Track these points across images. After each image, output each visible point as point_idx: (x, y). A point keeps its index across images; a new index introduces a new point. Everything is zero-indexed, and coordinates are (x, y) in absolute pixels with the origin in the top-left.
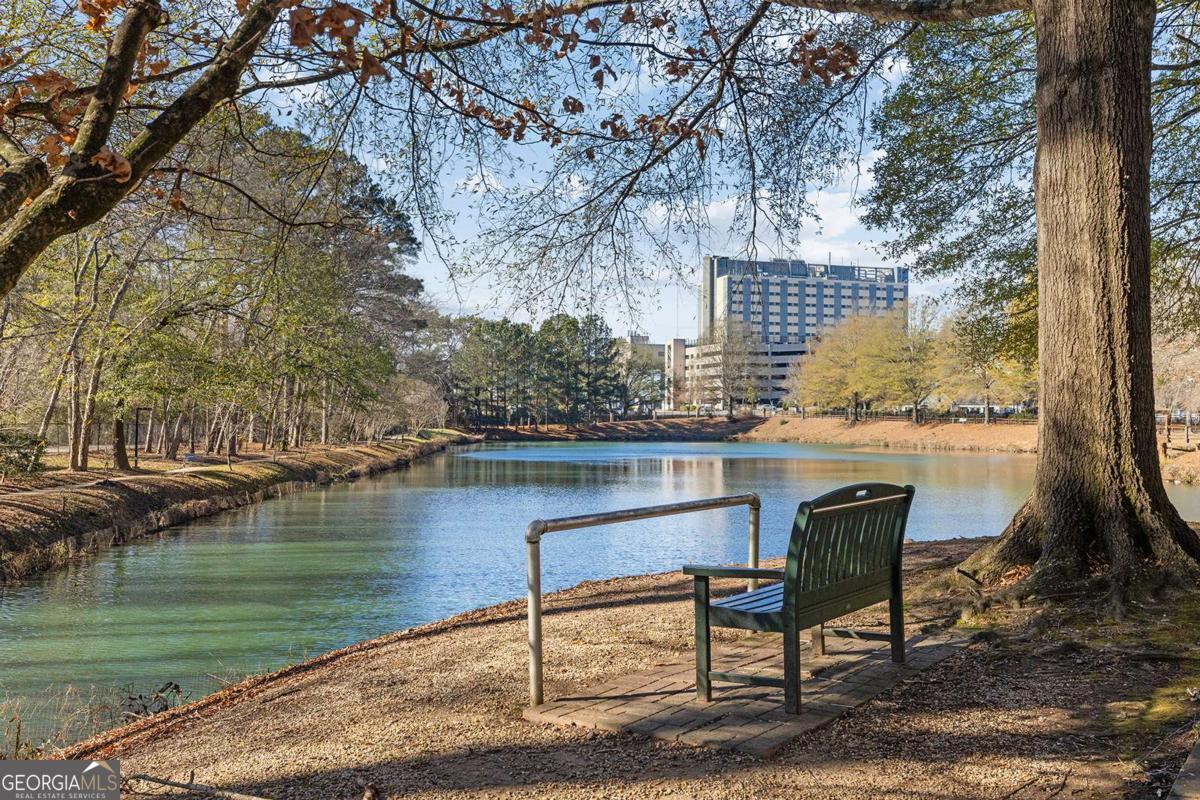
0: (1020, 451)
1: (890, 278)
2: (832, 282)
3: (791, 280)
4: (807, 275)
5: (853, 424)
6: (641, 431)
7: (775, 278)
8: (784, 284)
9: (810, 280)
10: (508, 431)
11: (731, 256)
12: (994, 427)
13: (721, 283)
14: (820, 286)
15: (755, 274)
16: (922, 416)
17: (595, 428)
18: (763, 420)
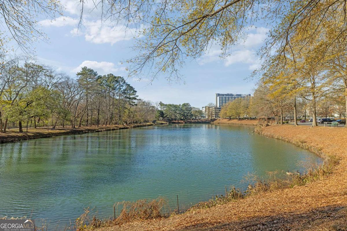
0: (254, 125)
1: (247, 96)
2: (237, 97)
3: (230, 97)
4: (233, 96)
5: (230, 120)
6: (196, 122)
7: (227, 97)
8: (229, 98)
9: (233, 97)
10: (174, 122)
11: (220, 93)
12: (251, 121)
13: (218, 98)
14: (235, 98)
15: (224, 96)
16: (240, 119)
17: (188, 121)
18: (216, 120)
